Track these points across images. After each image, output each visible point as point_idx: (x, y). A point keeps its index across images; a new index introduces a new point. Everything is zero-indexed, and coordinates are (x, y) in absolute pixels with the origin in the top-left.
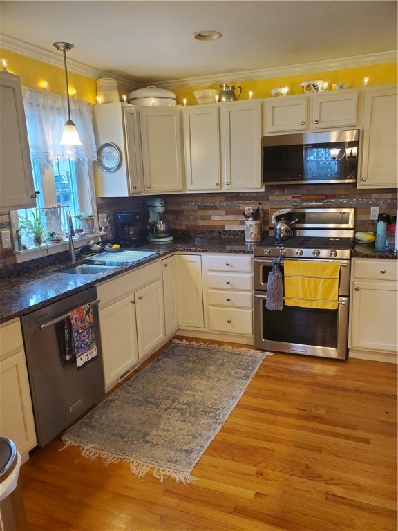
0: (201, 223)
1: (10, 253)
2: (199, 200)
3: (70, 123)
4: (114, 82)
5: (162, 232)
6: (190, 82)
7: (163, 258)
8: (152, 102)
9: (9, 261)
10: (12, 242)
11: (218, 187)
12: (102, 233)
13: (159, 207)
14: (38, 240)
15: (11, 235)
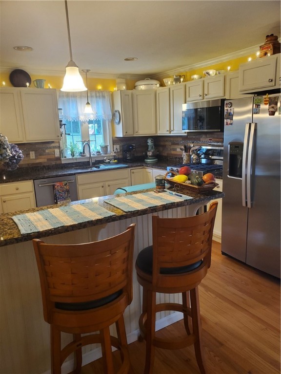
0: (173, 152)
1: (59, 159)
2: (172, 139)
3: (88, 103)
4: (124, 81)
5: (150, 156)
6: (168, 74)
7: (132, 168)
8: (142, 87)
9: (58, 162)
10: (60, 154)
11: (168, 132)
12: (114, 154)
13: (150, 142)
14: (73, 154)
15: (60, 151)
